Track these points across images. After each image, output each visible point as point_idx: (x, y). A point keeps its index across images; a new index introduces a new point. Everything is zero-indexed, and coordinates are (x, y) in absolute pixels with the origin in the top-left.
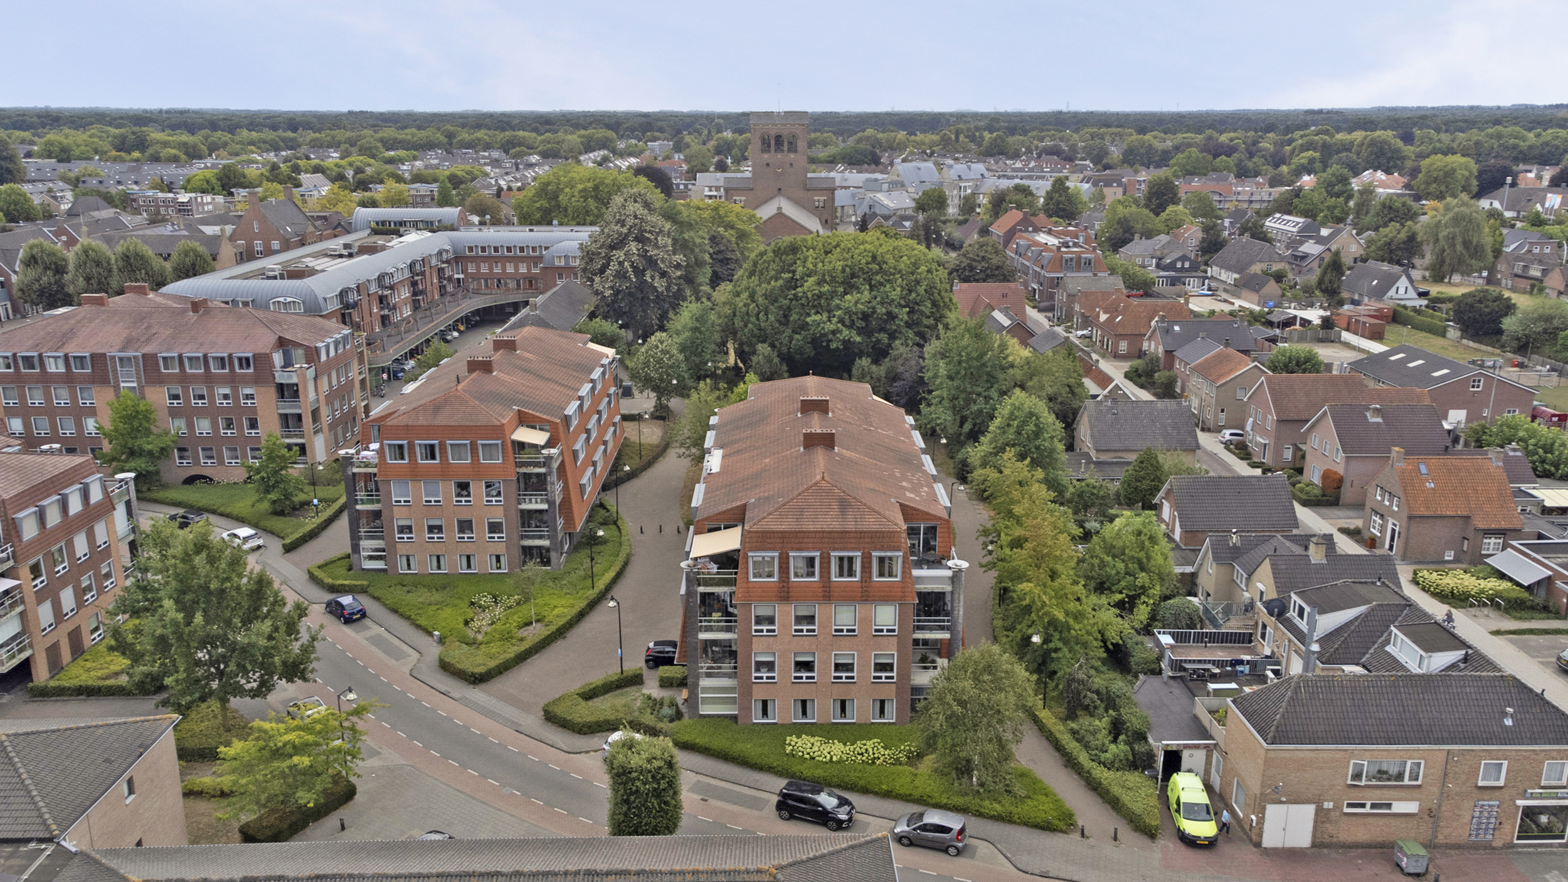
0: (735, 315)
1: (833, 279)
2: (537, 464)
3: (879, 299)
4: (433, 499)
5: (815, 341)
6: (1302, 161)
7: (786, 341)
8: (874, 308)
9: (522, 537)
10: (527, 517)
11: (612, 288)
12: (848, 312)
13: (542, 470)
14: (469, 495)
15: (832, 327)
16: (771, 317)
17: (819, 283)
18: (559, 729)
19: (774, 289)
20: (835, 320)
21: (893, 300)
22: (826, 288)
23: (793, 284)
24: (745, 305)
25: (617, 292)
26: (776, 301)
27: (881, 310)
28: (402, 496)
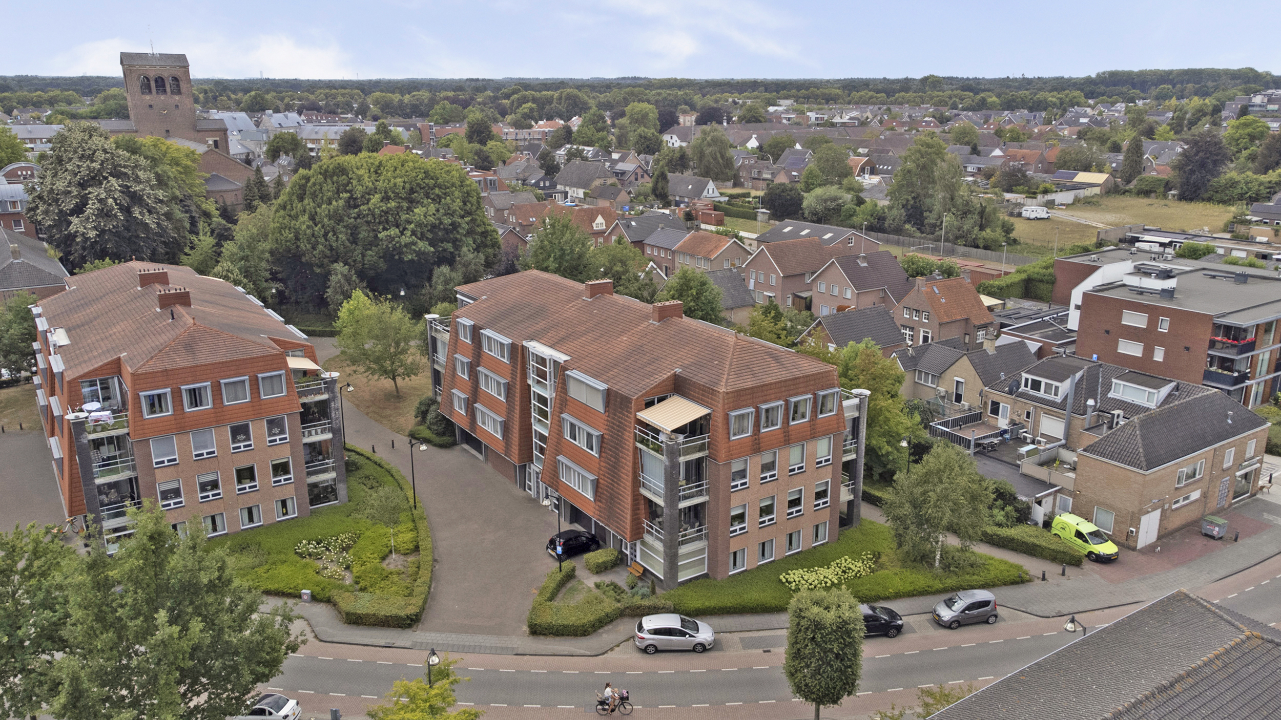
0: (297, 239)
1: (397, 195)
2: (318, 392)
3: (441, 211)
4: (204, 452)
5: (387, 256)
6: (525, 110)
7: (359, 258)
8: (439, 219)
9: (310, 474)
10: (315, 450)
11: (95, 228)
12: (419, 225)
13: (325, 397)
14: (248, 439)
15: (408, 240)
16: (342, 237)
17: (386, 199)
18: (558, 638)
19: (337, 210)
20: (408, 233)
21: (455, 211)
22: (393, 204)
23: (352, 203)
24: (308, 227)
25: (103, 232)
26: (341, 220)
27: (447, 221)
28: (164, 455)
